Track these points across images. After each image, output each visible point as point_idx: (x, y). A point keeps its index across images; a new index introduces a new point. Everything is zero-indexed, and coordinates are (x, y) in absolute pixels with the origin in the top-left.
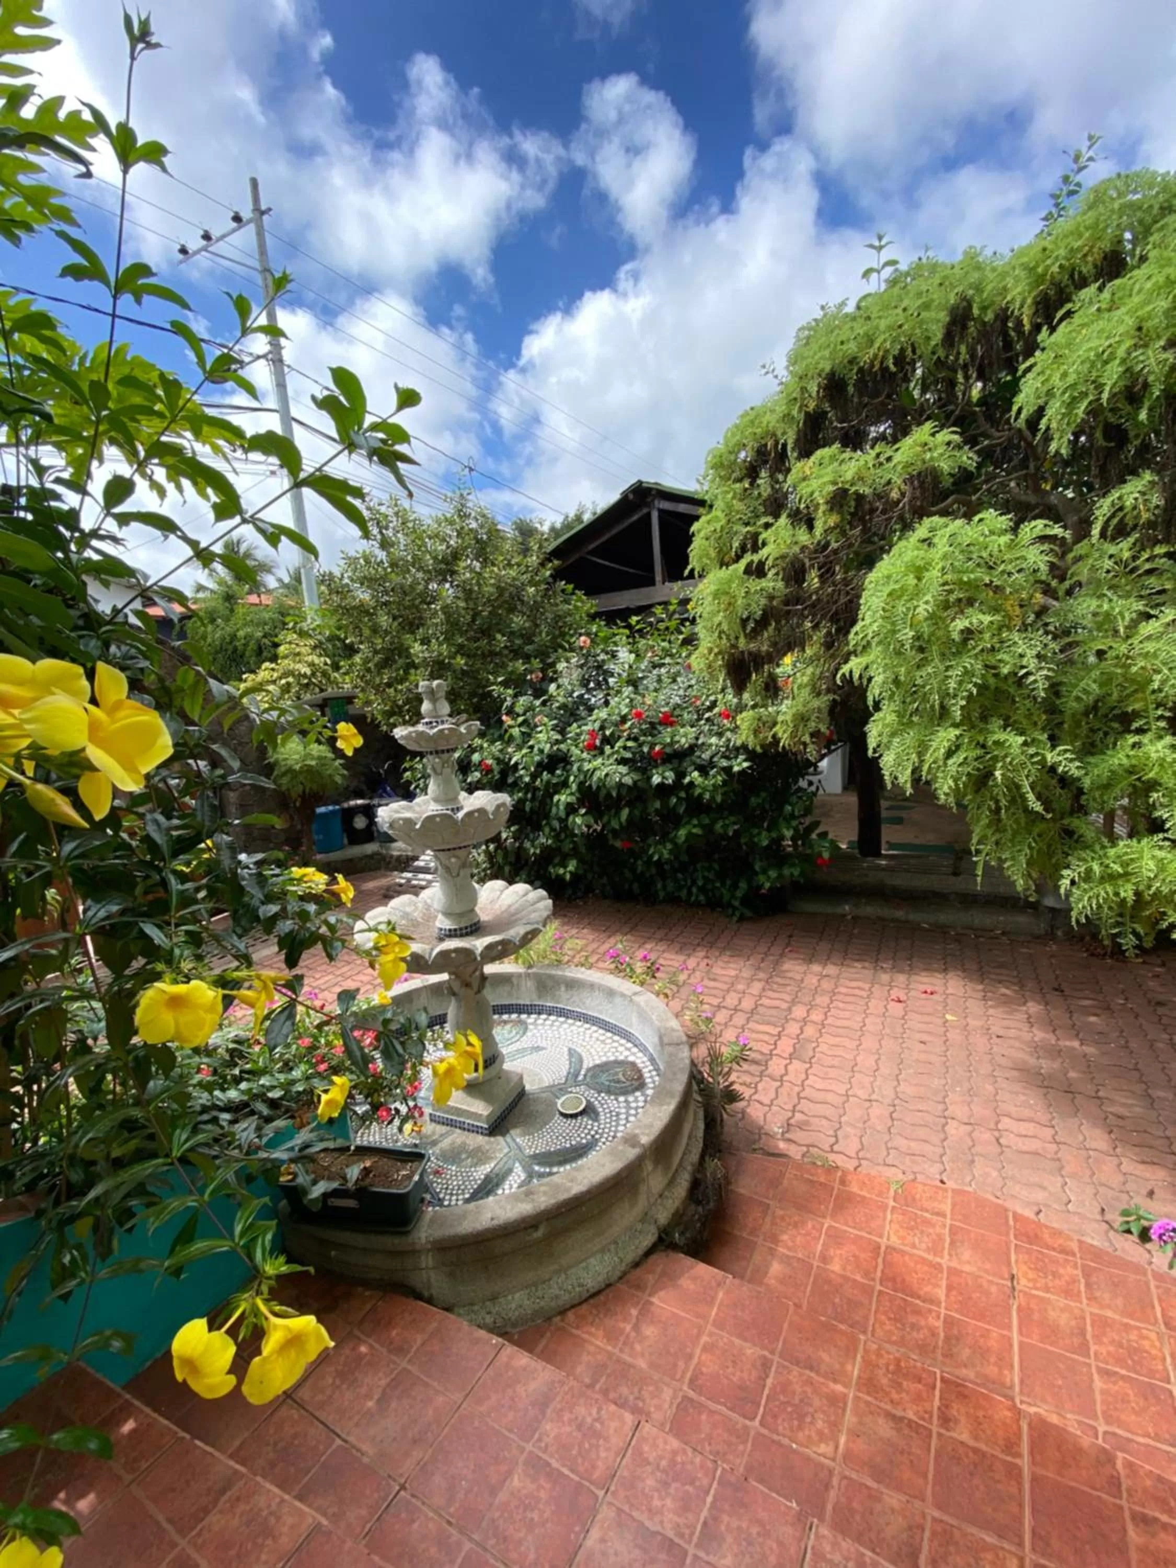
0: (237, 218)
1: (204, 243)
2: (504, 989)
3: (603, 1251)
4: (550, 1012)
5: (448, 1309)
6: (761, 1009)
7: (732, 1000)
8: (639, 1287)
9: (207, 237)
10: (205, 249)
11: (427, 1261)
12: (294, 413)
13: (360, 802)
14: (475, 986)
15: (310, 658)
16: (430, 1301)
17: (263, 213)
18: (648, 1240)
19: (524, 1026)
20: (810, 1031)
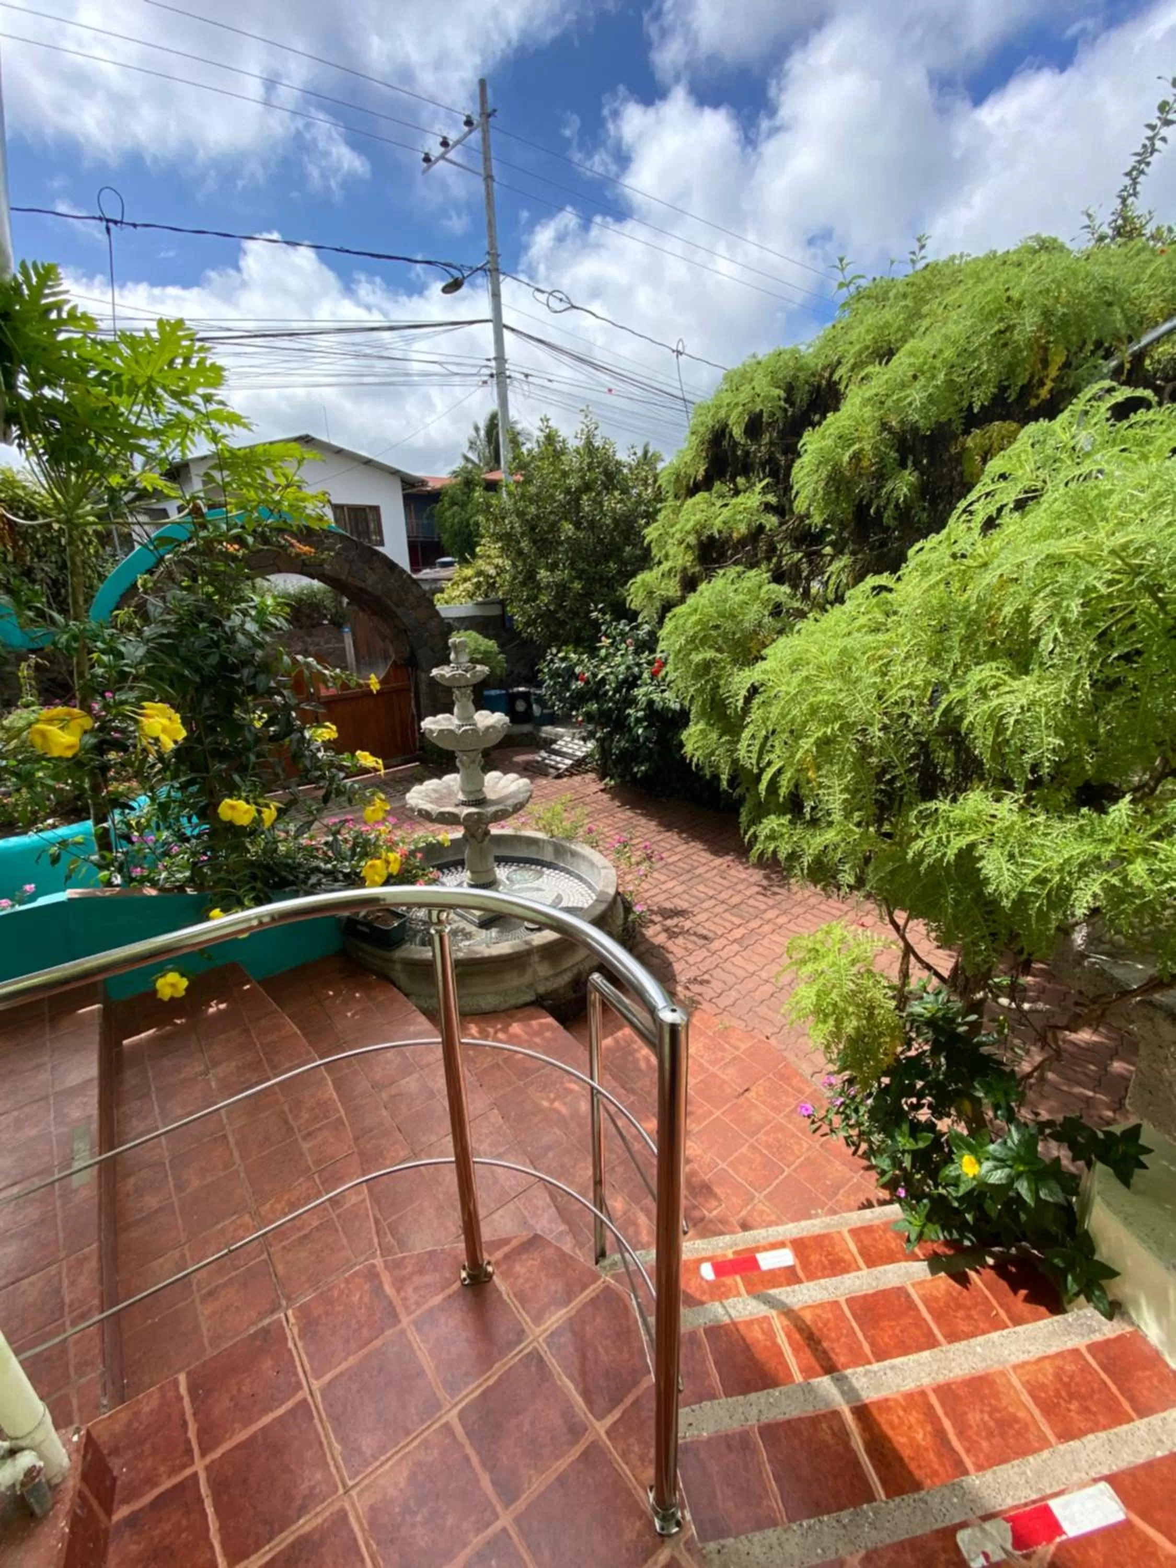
0: (469, 123)
1: (442, 149)
2: (534, 848)
3: (496, 993)
4: (563, 870)
5: (406, 995)
6: (743, 906)
7: (723, 896)
8: (511, 1017)
9: (445, 143)
10: (442, 157)
11: (398, 967)
12: (505, 321)
13: (522, 689)
14: (479, 837)
15: (496, 561)
16: (399, 988)
17: (489, 116)
18: (529, 997)
19: (542, 873)
20: (767, 928)
